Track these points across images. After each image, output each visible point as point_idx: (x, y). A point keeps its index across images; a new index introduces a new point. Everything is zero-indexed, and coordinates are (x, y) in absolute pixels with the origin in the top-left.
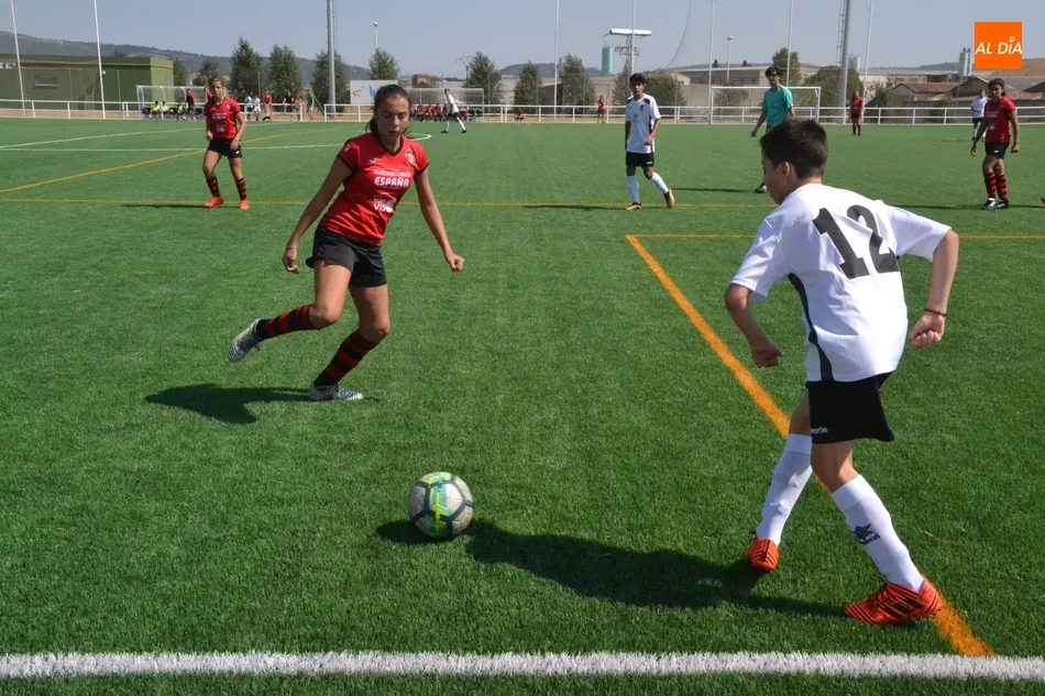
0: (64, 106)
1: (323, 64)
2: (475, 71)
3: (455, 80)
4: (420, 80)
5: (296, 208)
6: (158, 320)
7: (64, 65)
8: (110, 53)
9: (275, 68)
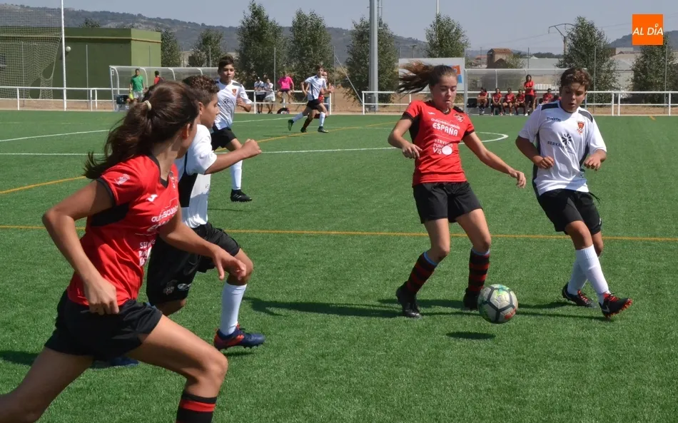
0: (12, 94)
1: (362, 35)
2: (576, 43)
3: (549, 56)
4: (498, 57)
5: (304, 240)
6: (79, 409)
7: (14, 38)
8: (80, 23)
9: (297, 41)
